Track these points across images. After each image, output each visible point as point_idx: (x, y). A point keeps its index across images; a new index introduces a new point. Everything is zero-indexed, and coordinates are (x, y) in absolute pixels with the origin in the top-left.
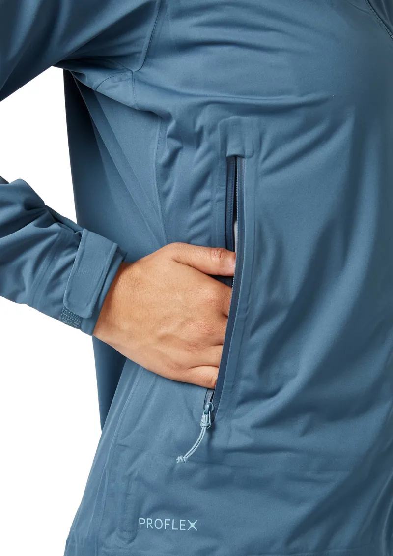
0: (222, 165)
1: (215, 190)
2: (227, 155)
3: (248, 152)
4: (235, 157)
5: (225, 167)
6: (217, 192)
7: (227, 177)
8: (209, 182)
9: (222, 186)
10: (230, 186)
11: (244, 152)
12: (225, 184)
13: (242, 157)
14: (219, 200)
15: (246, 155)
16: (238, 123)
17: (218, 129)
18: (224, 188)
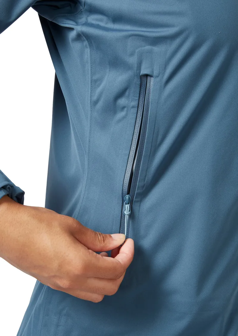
0: (137, 81)
1: (131, 100)
2: (141, 74)
3: (155, 73)
4: (147, 76)
5: (139, 83)
6: (132, 101)
7: (140, 91)
8: (127, 93)
9: (136, 97)
10: (141, 98)
11: (153, 72)
12: (138, 95)
13: (151, 76)
14: (133, 107)
15: (154, 75)
16: (150, 52)
17: (136, 54)
18: (137, 98)
